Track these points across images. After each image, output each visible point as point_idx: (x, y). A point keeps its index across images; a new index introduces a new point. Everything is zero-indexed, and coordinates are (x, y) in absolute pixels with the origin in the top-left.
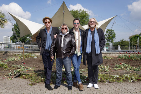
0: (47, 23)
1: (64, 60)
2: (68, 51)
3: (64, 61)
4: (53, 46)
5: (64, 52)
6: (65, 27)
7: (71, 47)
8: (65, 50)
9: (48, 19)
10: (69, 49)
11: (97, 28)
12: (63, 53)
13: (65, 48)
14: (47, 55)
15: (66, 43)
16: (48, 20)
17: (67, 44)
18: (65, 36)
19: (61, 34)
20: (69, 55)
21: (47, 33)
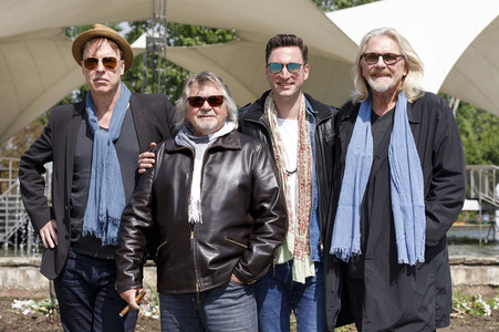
0: (101, 67)
1: (206, 307)
2: (230, 251)
3: (210, 309)
4: (135, 223)
5: (210, 256)
6: (209, 91)
7: (250, 219)
8: (213, 241)
9: (110, 39)
10: (242, 233)
11: (413, 96)
12: (202, 259)
13: (214, 230)
14: (89, 273)
15: (220, 196)
16: (105, 50)
17: (228, 206)
18: (210, 151)
19: (183, 139)
20: (239, 276)
21: (98, 133)
